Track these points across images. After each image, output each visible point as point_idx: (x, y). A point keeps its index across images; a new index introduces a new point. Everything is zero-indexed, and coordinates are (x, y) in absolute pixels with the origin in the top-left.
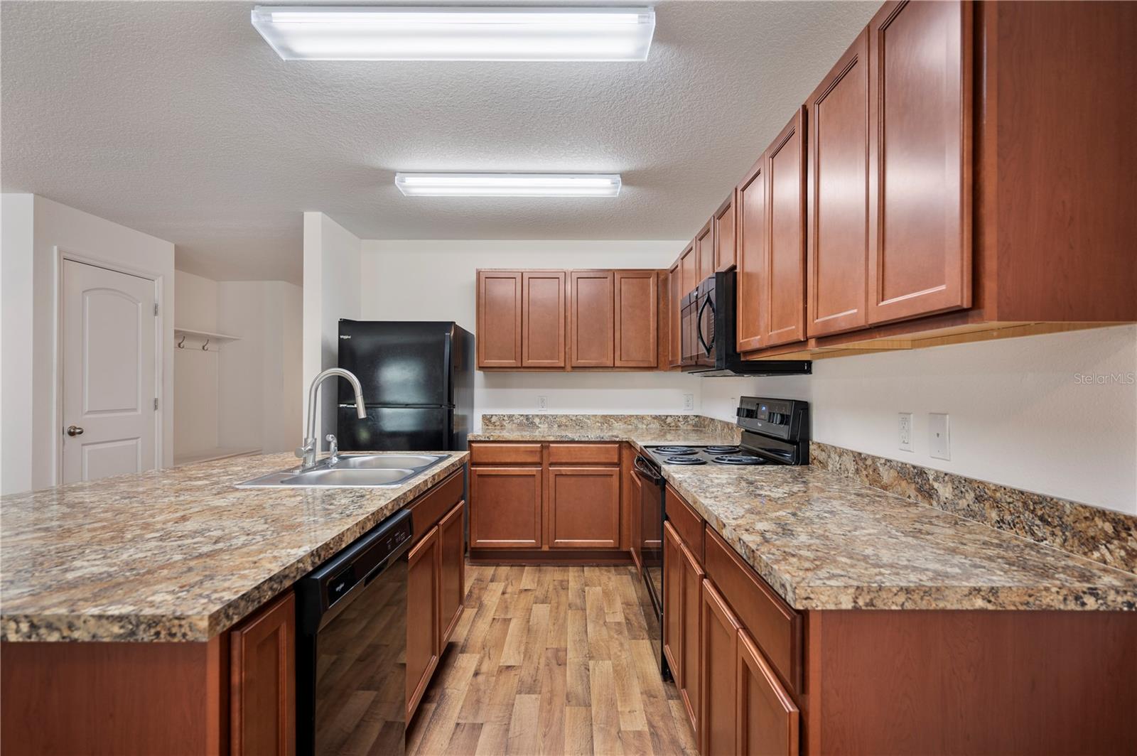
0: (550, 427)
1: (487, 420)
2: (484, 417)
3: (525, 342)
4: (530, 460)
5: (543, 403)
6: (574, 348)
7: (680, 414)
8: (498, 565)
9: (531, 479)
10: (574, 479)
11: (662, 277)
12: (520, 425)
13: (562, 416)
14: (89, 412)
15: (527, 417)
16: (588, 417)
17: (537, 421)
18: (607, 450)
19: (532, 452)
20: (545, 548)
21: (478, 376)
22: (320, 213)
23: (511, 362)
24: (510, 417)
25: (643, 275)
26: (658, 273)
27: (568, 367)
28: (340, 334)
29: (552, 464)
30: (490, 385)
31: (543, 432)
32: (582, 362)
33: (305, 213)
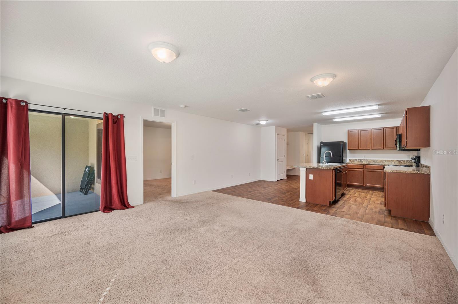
0: (366, 162)
1: (350, 160)
2: (349, 160)
3: (360, 144)
4: (361, 168)
5: (364, 157)
6: (372, 145)
7: (405, 160)
8: (353, 188)
9: (361, 172)
10: (371, 172)
11: (398, 128)
12: (358, 161)
13: (370, 160)
14: (279, 157)
15: (360, 160)
16: (377, 160)
17: (363, 161)
18: (381, 167)
19: (361, 166)
20: (364, 186)
21: (348, 151)
22: (316, 124)
23: (356, 148)
24: (356, 160)
25: (393, 128)
26: (396, 127)
27: (371, 149)
28: (321, 144)
29: (366, 169)
30: (351, 153)
31: (364, 162)
32: (374, 148)
33: (314, 124)
